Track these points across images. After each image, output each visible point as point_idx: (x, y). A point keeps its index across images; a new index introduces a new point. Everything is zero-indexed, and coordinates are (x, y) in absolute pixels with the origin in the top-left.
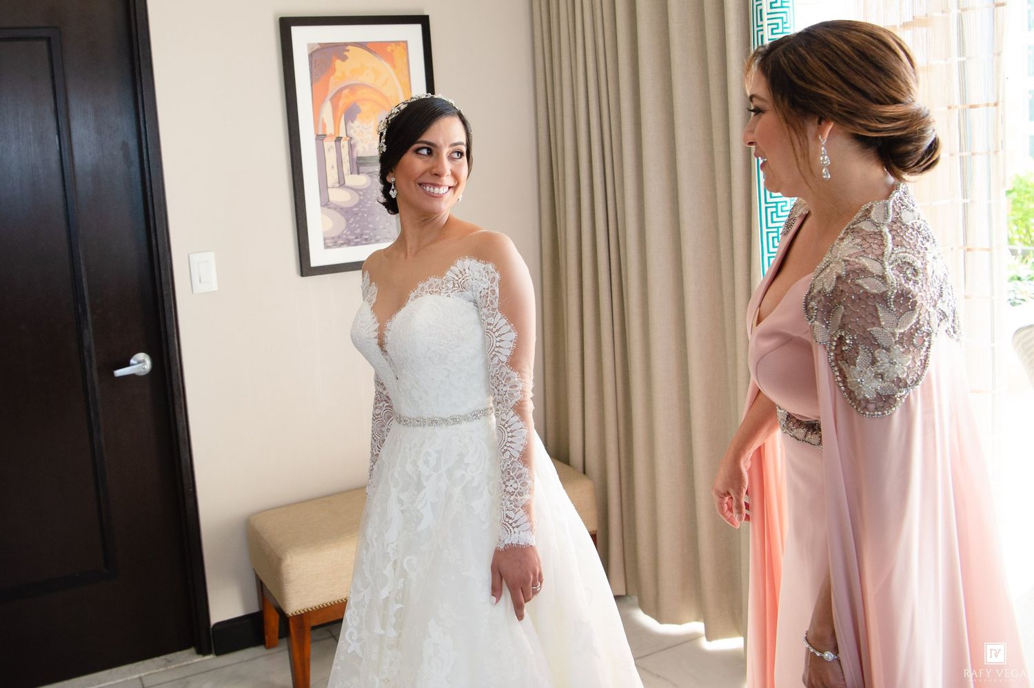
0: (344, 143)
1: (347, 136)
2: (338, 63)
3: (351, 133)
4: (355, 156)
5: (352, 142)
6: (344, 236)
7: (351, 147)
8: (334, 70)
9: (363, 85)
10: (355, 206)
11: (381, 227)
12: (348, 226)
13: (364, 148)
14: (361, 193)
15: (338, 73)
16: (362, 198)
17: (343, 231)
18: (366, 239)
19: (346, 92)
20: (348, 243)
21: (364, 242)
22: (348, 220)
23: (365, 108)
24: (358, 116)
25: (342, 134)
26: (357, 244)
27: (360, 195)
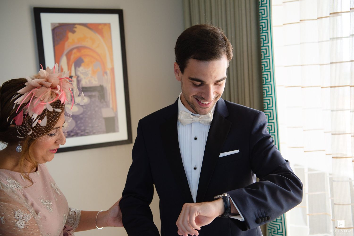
0: (74, 79)
1: (76, 75)
2: (70, 35)
3: (78, 73)
4: (81, 86)
5: (79, 79)
6: (75, 131)
7: (78, 82)
8: (68, 38)
9: (85, 47)
10: (82, 114)
11: (96, 125)
12: (77, 125)
13: (86, 82)
14: (84, 107)
15: (70, 40)
16: (85, 110)
17: (74, 128)
18: (87, 133)
19: (75, 51)
20: (77, 135)
21: (86, 134)
22: (76, 122)
23: (86, 60)
24: (83, 64)
25: (73, 74)
26: (82, 135)
27: (84, 108)
